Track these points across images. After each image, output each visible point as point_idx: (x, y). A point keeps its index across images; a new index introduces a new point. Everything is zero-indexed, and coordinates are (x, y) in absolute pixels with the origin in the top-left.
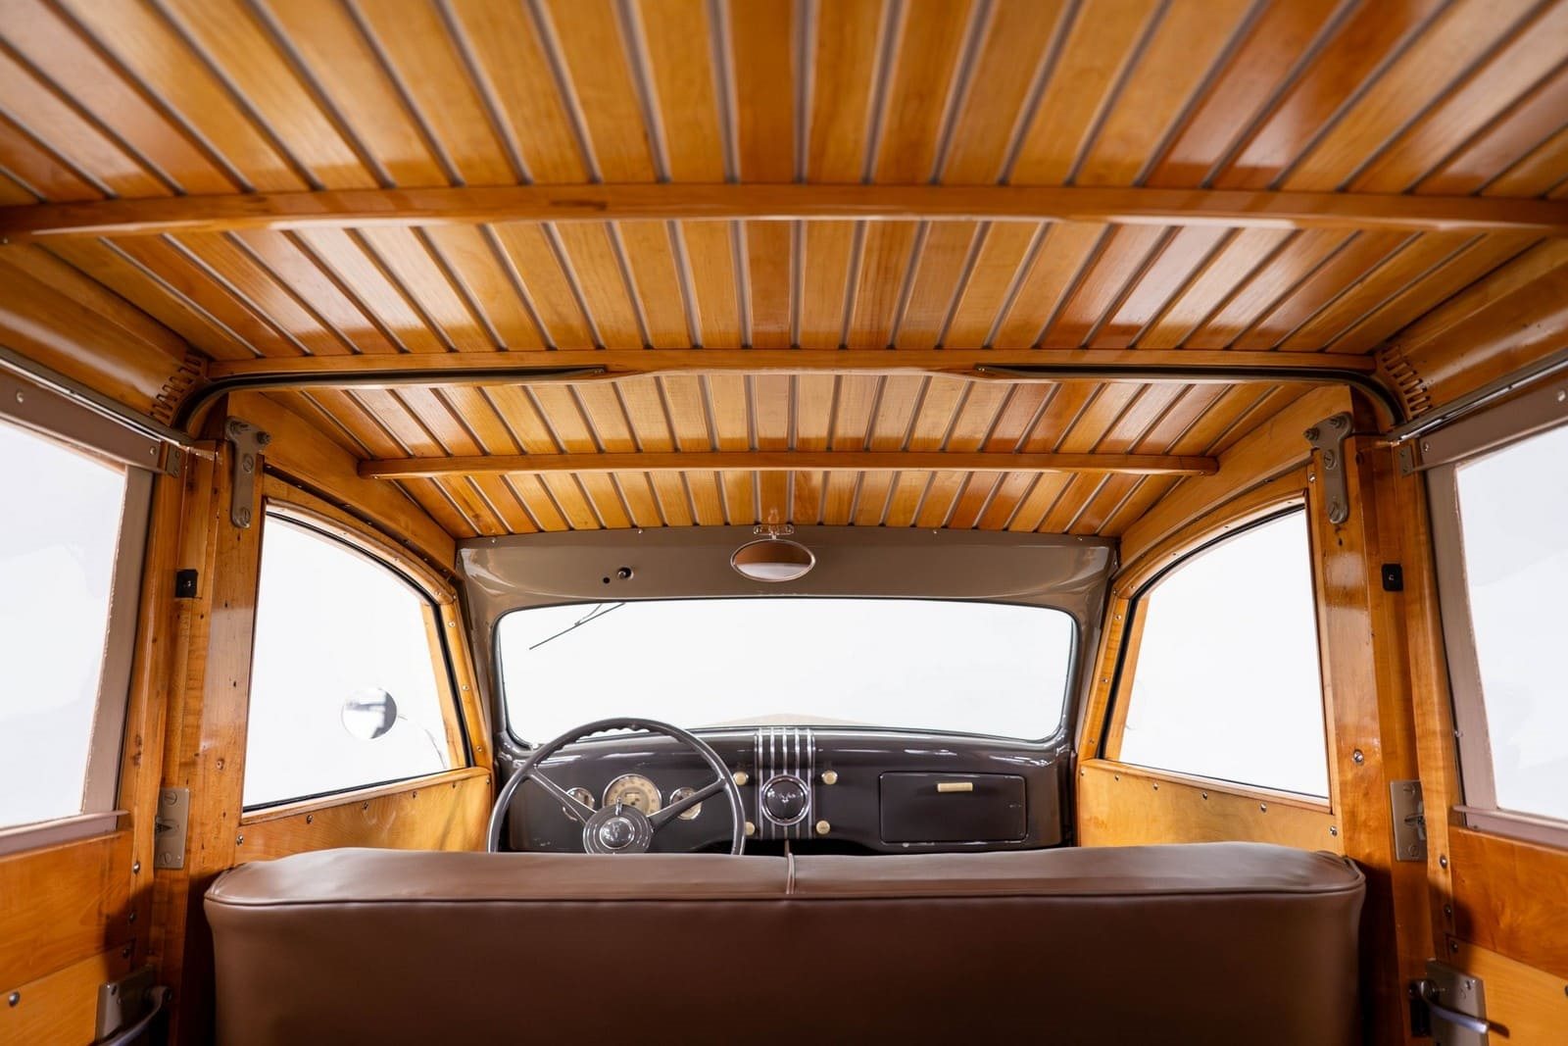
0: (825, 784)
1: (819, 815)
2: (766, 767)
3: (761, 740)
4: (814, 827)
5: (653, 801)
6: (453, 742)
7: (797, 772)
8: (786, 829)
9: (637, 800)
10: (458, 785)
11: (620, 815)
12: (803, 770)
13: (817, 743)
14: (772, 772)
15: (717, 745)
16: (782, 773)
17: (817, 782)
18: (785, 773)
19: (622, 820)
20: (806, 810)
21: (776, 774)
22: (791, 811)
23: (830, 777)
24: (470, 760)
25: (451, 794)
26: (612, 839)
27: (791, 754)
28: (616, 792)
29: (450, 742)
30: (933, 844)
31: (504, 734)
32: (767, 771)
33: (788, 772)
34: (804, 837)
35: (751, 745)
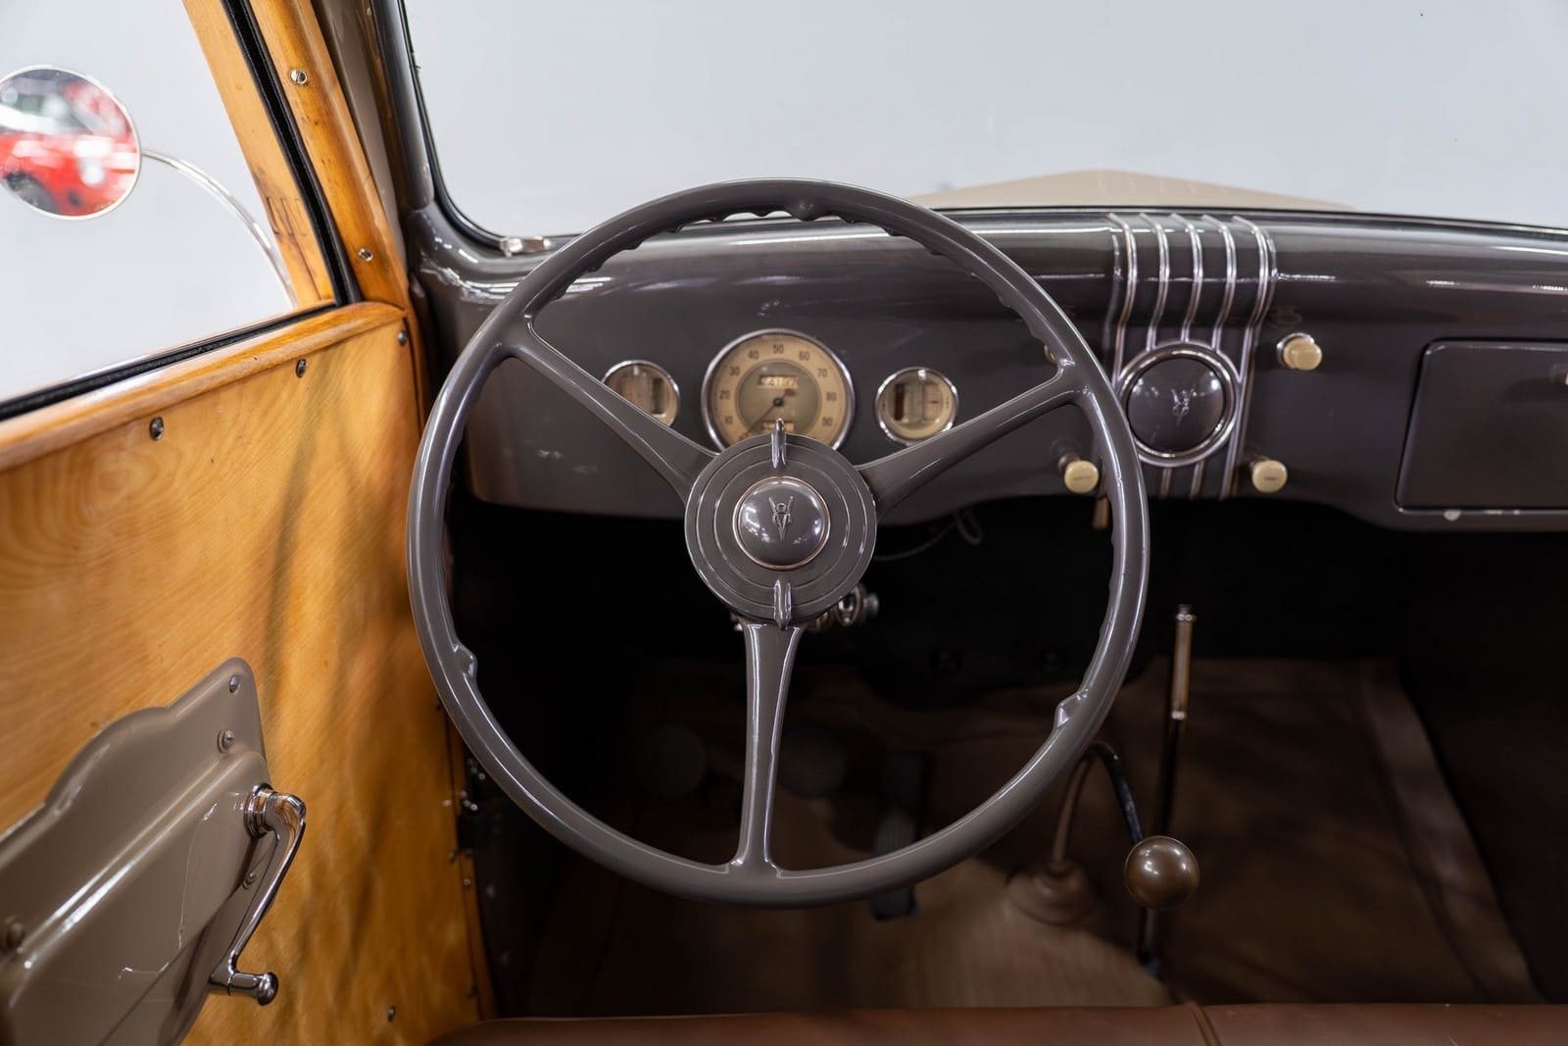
0: (1287, 367)
1: (1256, 442)
2: (1139, 320)
3: (1131, 245)
4: (1243, 473)
5: (831, 397)
6: (292, 235)
7: (1216, 336)
8: (1167, 475)
9: (789, 392)
10: (312, 364)
11: (783, 470)
12: (1233, 333)
13: (1283, 260)
14: (1151, 334)
16: (1178, 336)
17: (1265, 360)
18: (1185, 336)
19: (790, 483)
20: (1228, 430)
21: (1159, 339)
22: (1184, 434)
23: (1303, 351)
24: (347, 287)
25: (293, 395)
26: (766, 538)
28: (735, 371)
29: (284, 233)
30: (1517, 512)
31: (432, 212)
32: (1137, 331)
33: (1191, 337)
34: (1210, 493)
35: (1106, 259)
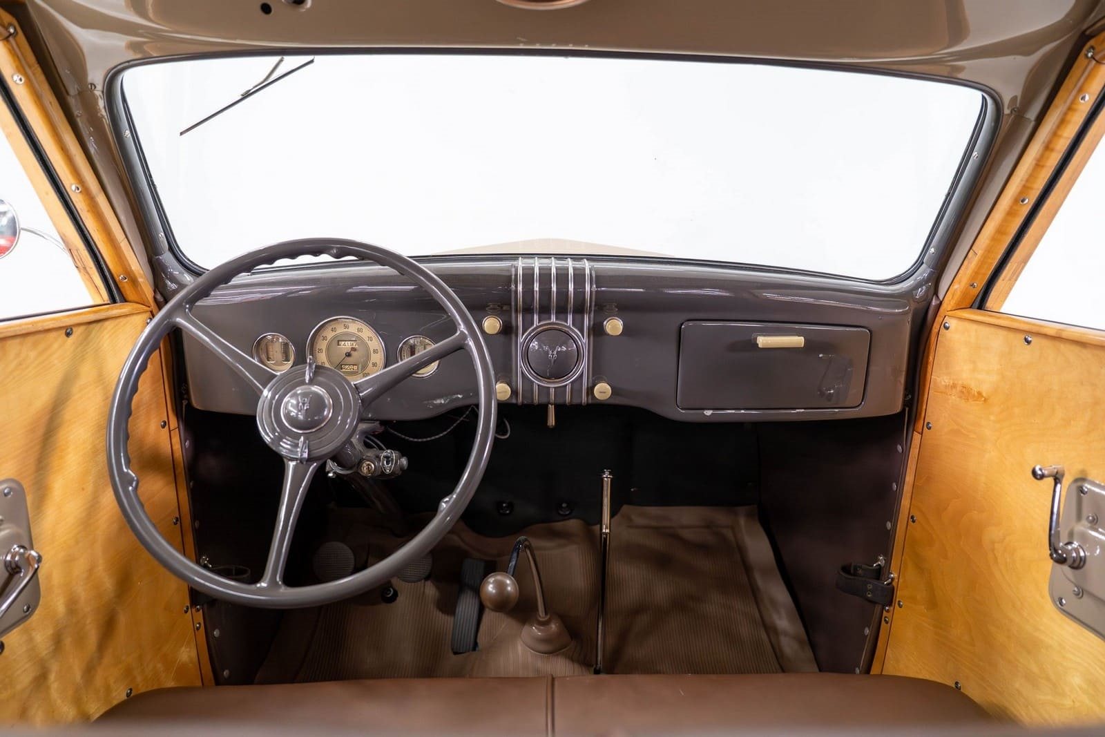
0: (608, 335)
1: (597, 374)
2: (528, 310)
3: (520, 272)
4: (590, 390)
5: (375, 351)
6: (85, 268)
7: (570, 318)
8: (552, 391)
9: (354, 349)
10: (78, 332)
11: (312, 382)
12: (578, 316)
13: (599, 279)
14: (536, 317)
15: (453, 280)
16: (550, 319)
17: (597, 331)
18: (553, 319)
19: (316, 389)
20: (583, 367)
21: (540, 321)
22: (558, 370)
23: (614, 326)
24: (115, 293)
25: (63, 349)
26: (301, 417)
27: (563, 293)
28: (325, 338)
29: (81, 268)
30: (743, 411)
31: (167, 258)
32: (528, 316)
33: (556, 319)
34: (576, 401)
35: (507, 280)
